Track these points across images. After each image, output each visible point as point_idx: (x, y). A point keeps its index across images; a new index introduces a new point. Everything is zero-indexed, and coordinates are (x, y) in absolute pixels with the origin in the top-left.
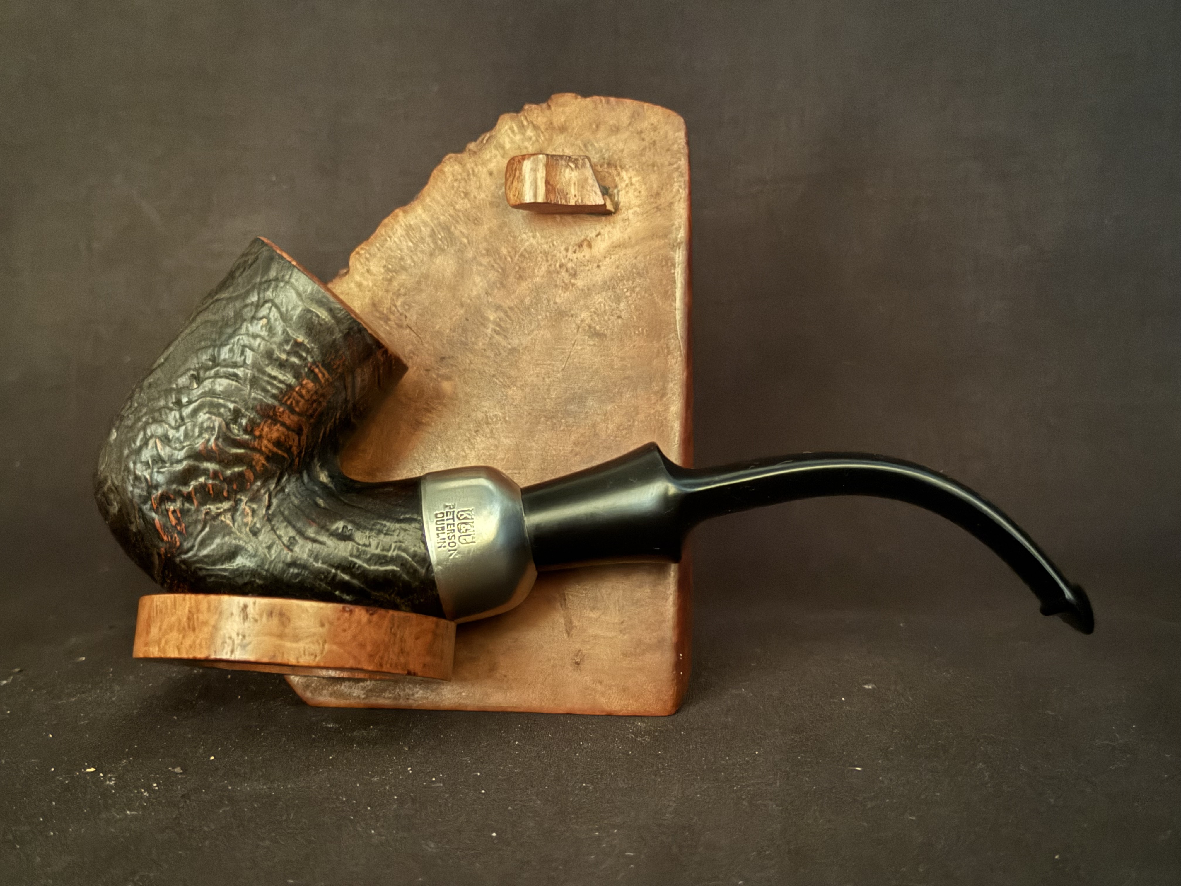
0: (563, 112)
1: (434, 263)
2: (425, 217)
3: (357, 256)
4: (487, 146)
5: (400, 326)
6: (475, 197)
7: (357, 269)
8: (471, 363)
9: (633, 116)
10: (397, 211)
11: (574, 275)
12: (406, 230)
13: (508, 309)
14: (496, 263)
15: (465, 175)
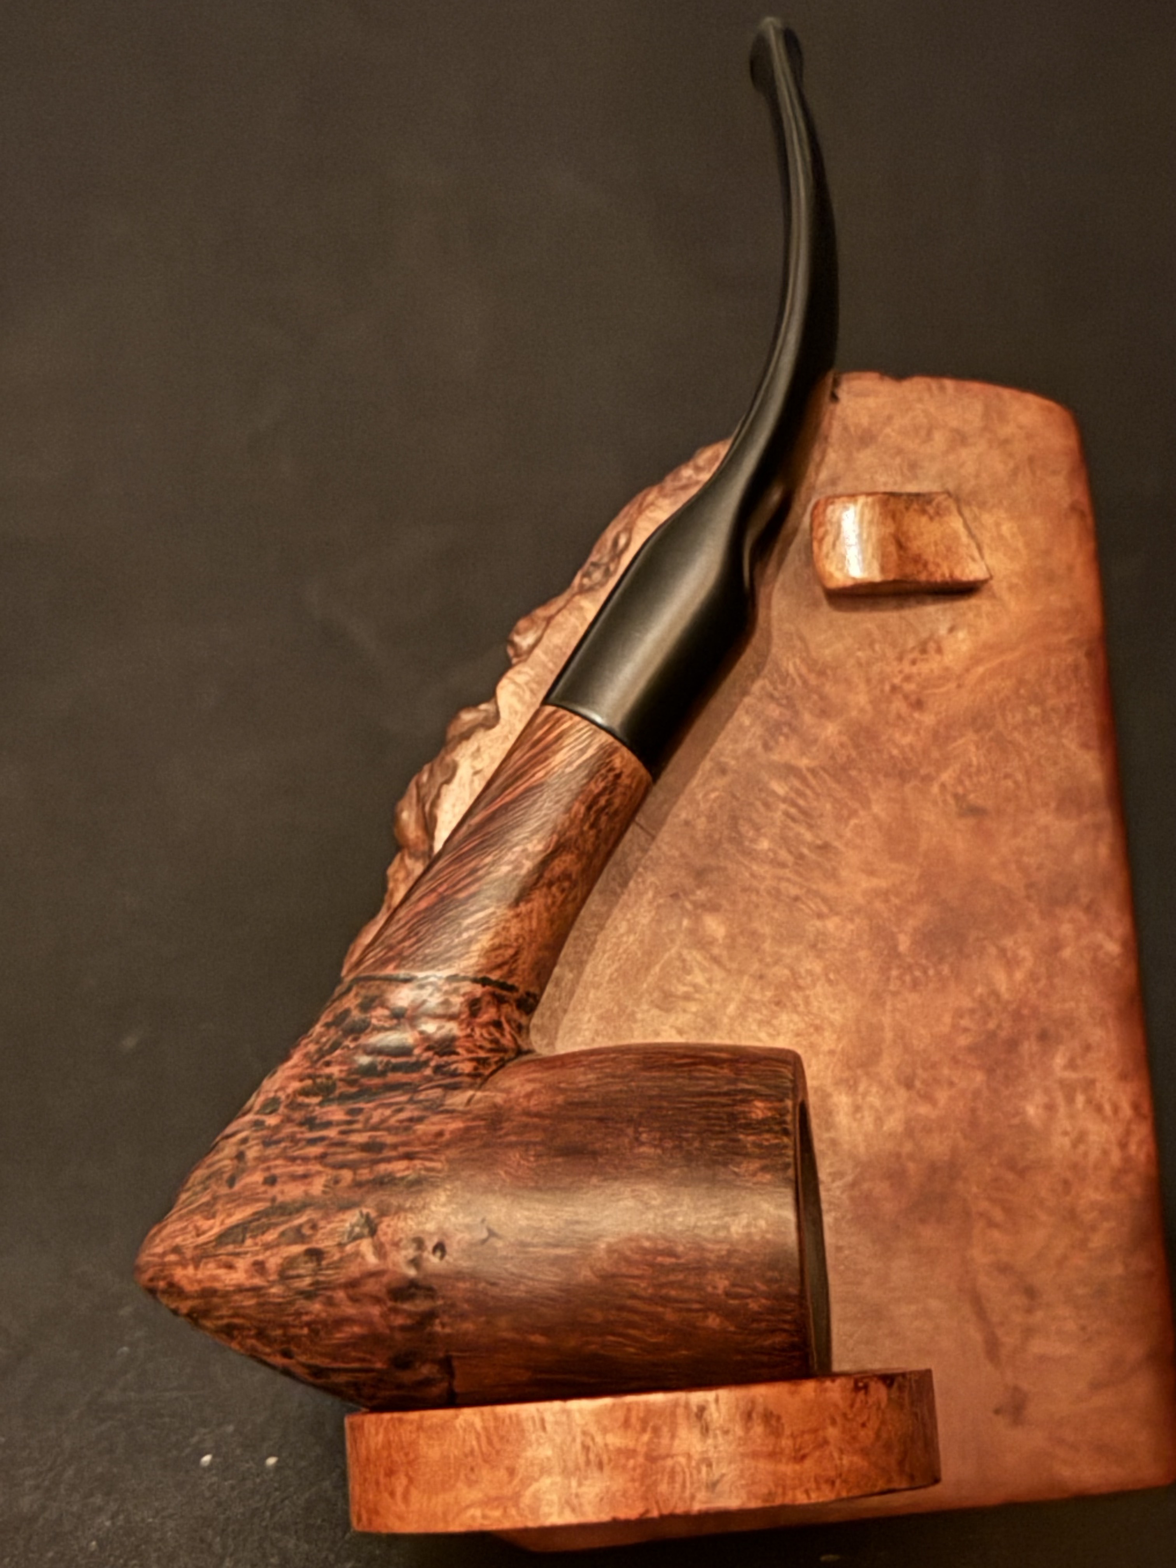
8: (753, 875)
11: (918, 705)
13: (807, 774)
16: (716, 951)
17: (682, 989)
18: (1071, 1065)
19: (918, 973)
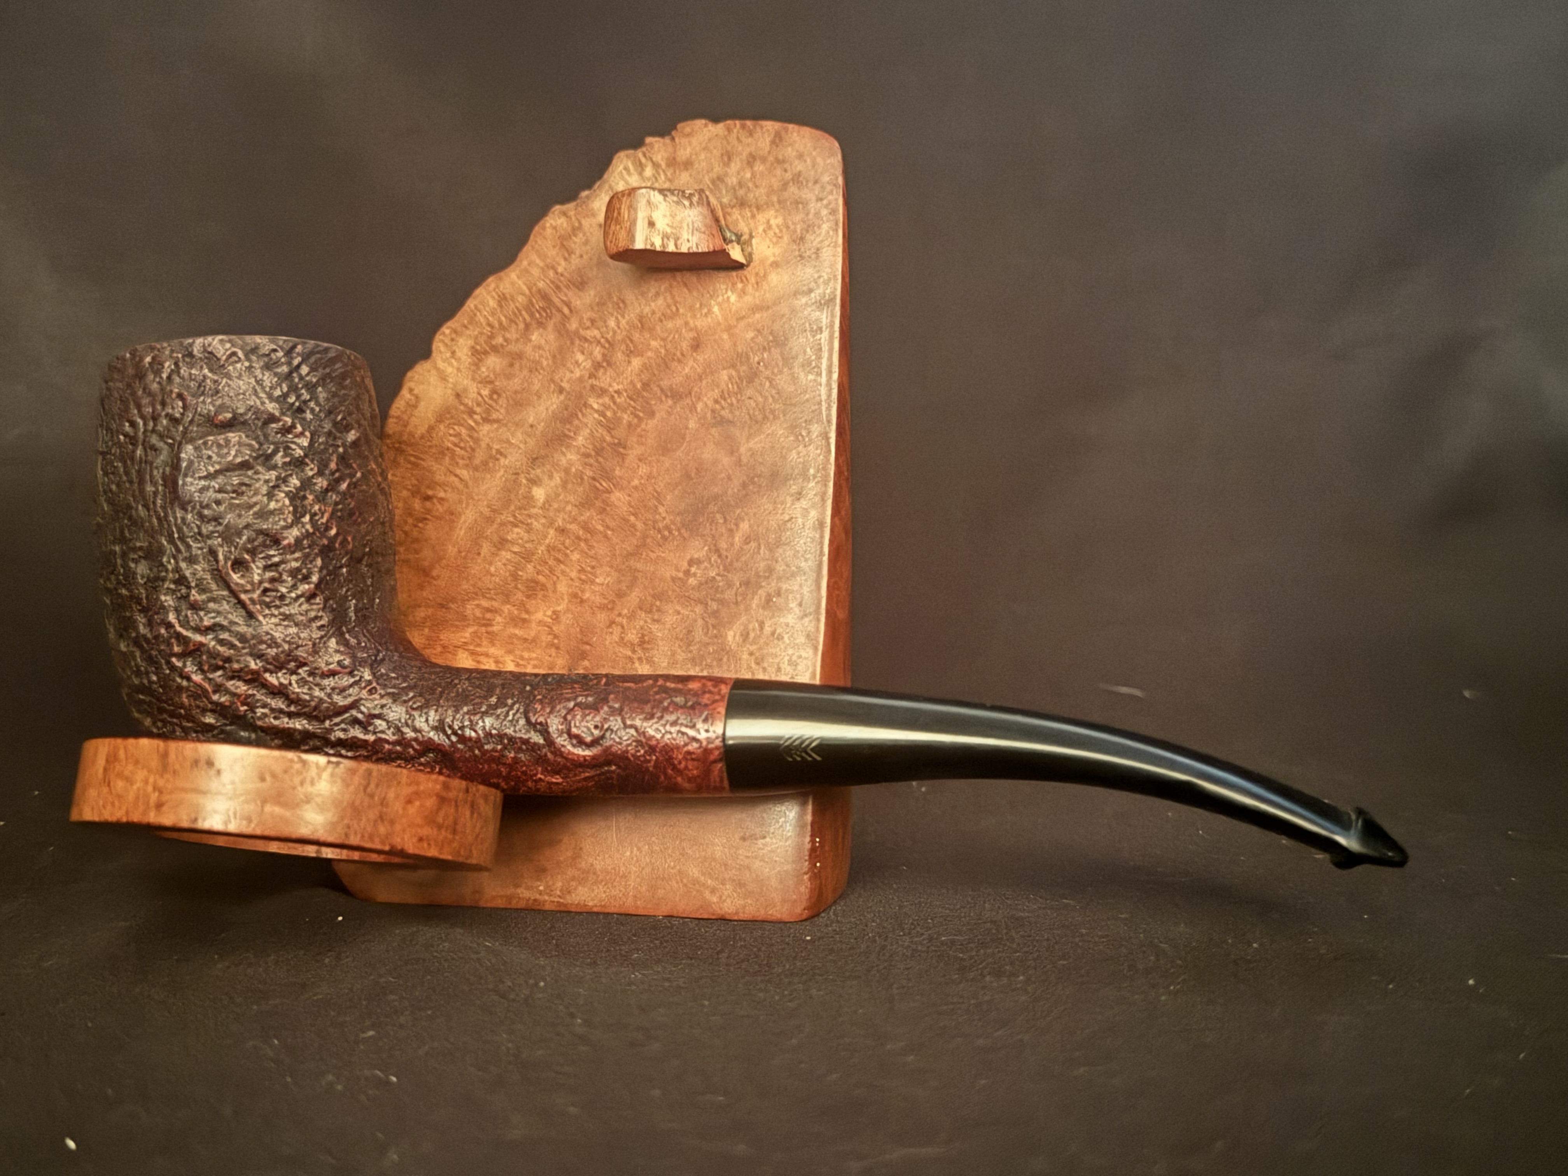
0: (690, 143)
1: (530, 340)
3: (441, 337)
5: (486, 420)
6: (581, 257)
7: (440, 352)
9: (773, 142)
10: (491, 279)
12: (499, 301)
14: (603, 337)
15: (570, 230)
17: (510, 536)
19: (666, 533)
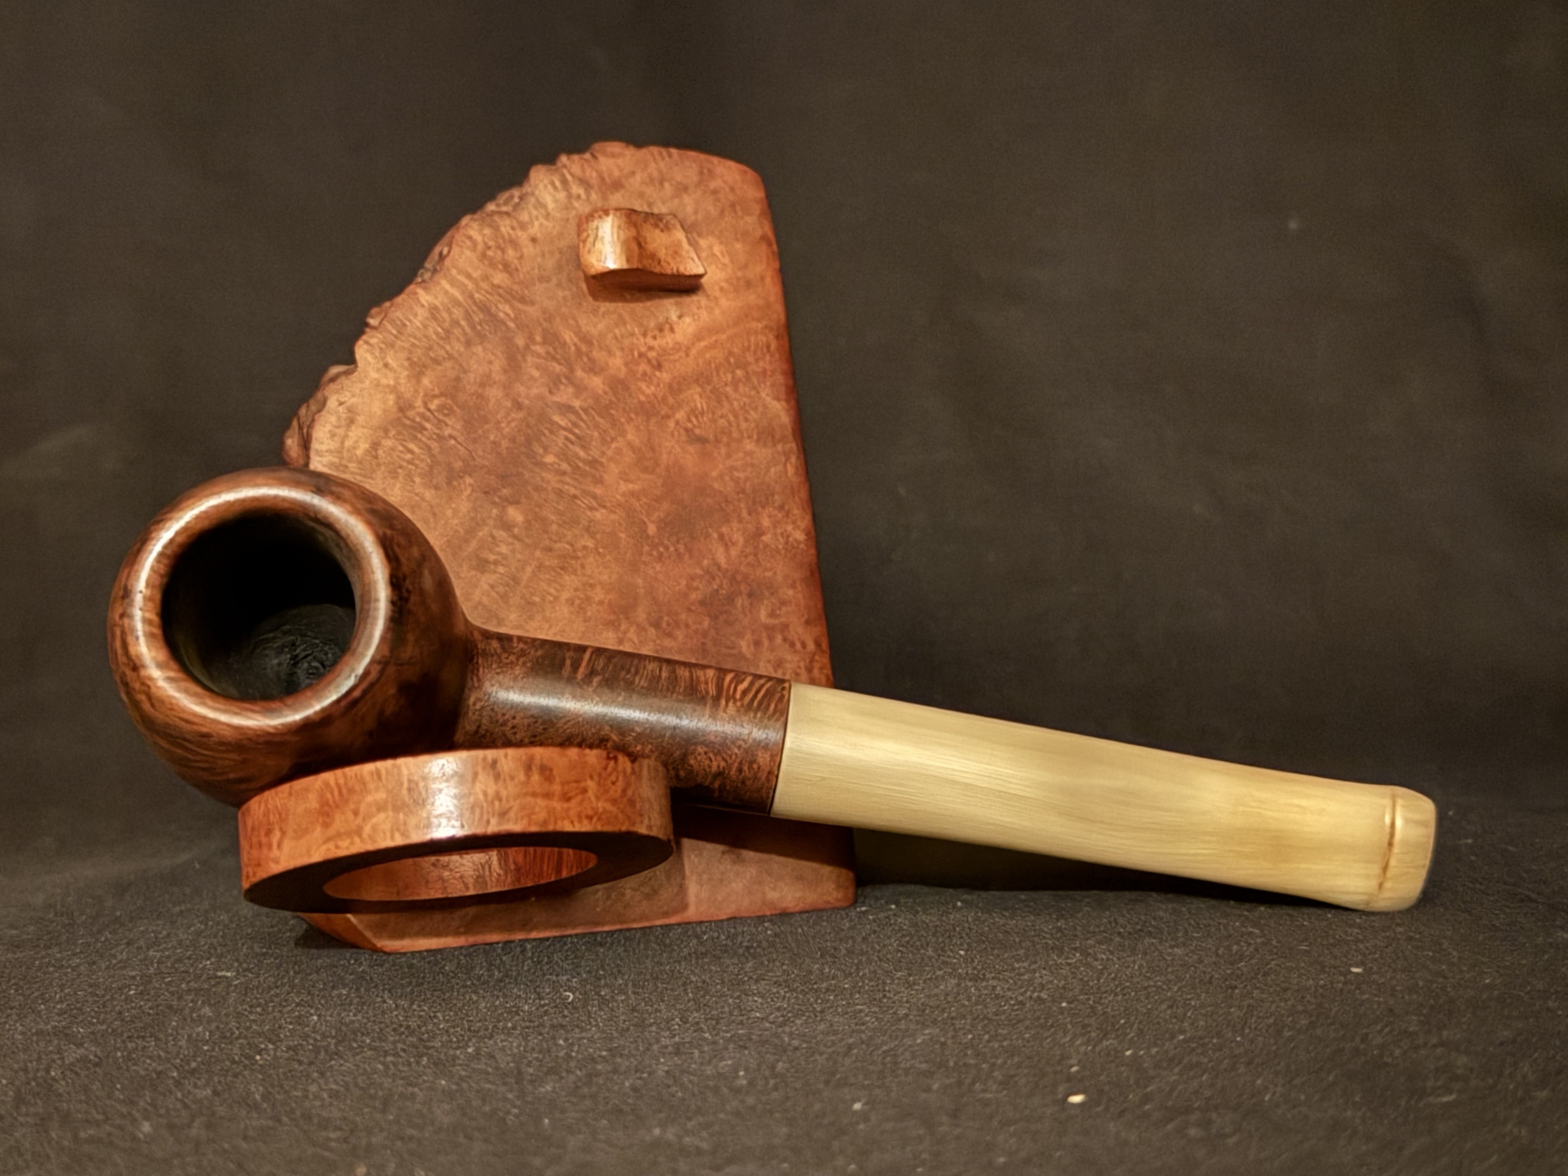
0: (614, 163)
1: (475, 354)
2: (456, 293)
4: (523, 205)
5: (440, 437)
6: (517, 270)
7: (368, 361)
9: (701, 173)
11: (659, 367)
12: (430, 312)
13: (581, 412)
14: (557, 352)
15: (501, 241)
16: (516, 530)
17: (492, 557)
18: (772, 614)
